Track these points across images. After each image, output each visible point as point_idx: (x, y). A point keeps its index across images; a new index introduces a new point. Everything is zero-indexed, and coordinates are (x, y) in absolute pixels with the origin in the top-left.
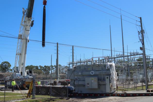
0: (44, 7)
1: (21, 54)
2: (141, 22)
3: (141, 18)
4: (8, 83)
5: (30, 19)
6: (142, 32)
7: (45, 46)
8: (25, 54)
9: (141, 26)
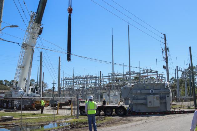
0: (70, 15)
1: (23, 67)
2: (165, 39)
3: (165, 35)
4: (15, 102)
5: (39, 25)
6: (166, 50)
7: (70, 60)
8: (31, 67)
9: (165, 44)
